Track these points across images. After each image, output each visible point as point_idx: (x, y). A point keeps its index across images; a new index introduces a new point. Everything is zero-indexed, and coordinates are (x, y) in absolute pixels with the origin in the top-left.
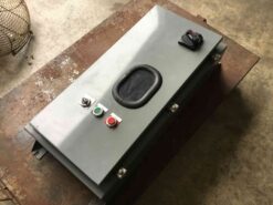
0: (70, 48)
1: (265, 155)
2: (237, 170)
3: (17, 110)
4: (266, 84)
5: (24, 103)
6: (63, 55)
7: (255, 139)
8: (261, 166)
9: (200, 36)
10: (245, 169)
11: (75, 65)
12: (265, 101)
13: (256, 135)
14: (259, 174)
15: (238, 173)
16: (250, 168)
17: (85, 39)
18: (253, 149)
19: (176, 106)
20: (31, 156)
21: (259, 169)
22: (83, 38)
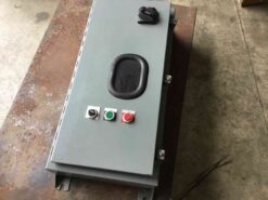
0: (28, 75)
1: (236, 84)
2: (223, 106)
3: (14, 160)
4: (205, 28)
5: (16, 149)
6: (26, 85)
7: (222, 75)
8: (237, 94)
9: (154, 9)
10: (229, 102)
11: (44, 88)
12: (212, 43)
13: (221, 73)
14: (240, 101)
15: (225, 108)
16: (231, 100)
17: (38, 60)
18: (225, 84)
19: (170, 77)
20: (57, 192)
21: (238, 97)
22: (35, 59)
